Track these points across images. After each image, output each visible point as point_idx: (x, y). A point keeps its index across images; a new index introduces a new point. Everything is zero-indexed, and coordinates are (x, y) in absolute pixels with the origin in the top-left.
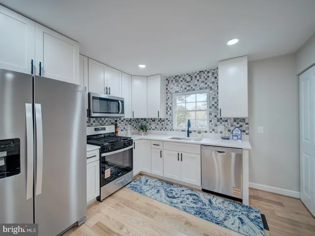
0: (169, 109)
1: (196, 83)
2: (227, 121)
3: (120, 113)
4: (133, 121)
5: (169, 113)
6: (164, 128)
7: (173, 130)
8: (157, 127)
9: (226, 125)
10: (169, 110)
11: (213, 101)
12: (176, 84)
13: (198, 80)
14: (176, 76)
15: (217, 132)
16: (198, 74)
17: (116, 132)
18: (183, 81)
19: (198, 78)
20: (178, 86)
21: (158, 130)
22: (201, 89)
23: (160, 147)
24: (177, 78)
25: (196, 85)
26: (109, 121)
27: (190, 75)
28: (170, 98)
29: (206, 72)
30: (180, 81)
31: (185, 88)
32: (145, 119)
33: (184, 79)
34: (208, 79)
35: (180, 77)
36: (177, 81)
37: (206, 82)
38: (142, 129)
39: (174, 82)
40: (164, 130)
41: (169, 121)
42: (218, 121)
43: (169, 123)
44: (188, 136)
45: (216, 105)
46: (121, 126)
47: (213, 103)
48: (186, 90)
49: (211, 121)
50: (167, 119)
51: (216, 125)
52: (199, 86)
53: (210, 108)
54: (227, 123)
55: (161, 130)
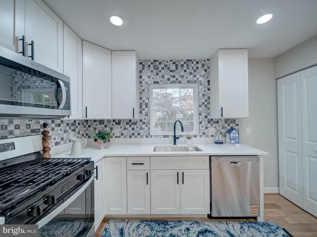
0: (143, 105)
1: (182, 73)
2: (218, 122)
3: (62, 106)
4: (79, 124)
5: (144, 112)
6: (136, 134)
7: (151, 136)
8: (125, 132)
9: (217, 128)
10: (144, 107)
11: (203, 98)
12: (154, 71)
13: (185, 71)
14: (155, 61)
15: (207, 136)
16: (185, 63)
17: (45, 149)
18: (166, 69)
19: (185, 68)
20: (157, 74)
21: (125, 137)
22: (188, 82)
23: (146, 167)
24: (155, 64)
25: (182, 77)
26: (23, 127)
27: (174, 63)
28: (146, 90)
29: (195, 62)
30: (160, 69)
31: (169, 79)
32: (101, 122)
33: (166, 66)
34: (197, 70)
35: (160, 63)
36: (156, 68)
37: (195, 74)
38: (103, 138)
39: (152, 68)
40: (136, 137)
41: (144, 123)
42: (209, 122)
43: (144, 126)
44: (175, 143)
45: (206, 103)
46: (54, 134)
47: (203, 100)
48: (169, 82)
49: (201, 123)
50: (141, 120)
51: (207, 128)
52: (187, 78)
53: (200, 106)
54: (218, 124)
55: (130, 137)
